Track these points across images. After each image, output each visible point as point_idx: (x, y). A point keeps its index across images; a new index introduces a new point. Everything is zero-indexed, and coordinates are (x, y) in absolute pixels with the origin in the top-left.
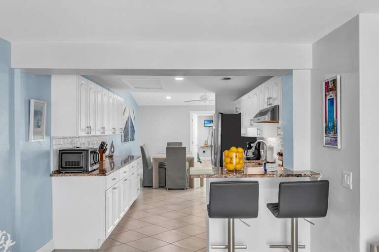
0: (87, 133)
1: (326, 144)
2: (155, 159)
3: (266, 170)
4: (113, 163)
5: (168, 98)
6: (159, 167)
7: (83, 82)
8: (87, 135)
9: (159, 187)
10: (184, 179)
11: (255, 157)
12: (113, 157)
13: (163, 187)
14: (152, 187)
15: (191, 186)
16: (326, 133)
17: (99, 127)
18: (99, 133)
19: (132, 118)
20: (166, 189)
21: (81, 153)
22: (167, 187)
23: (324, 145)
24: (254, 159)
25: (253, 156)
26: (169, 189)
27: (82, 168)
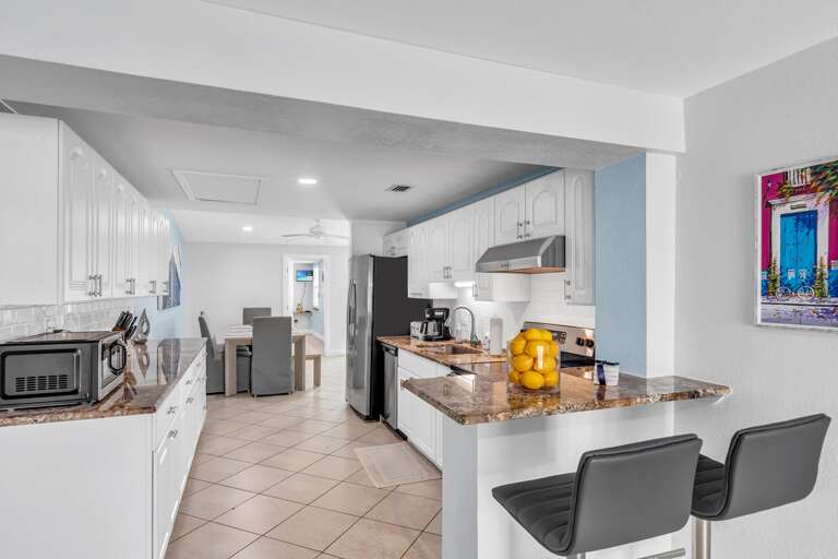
0: (90, 294)
1: (763, 320)
2: (229, 341)
3: (602, 382)
4: (146, 355)
5: (248, 229)
6: (238, 355)
7: (80, 151)
8: (88, 298)
9: (238, 392)
10: (288, 376)
11: (440, 334)
12: (147, 344)
13: (246, 391)
14: (224, 393)
15: (300, 387)
16: (765, 293)
17: (121, 278)
18: (119, 293)
19: (177, 262)
20: (253, 396)
21: (74, 350)
22: (253, 392)
23: (759, 322)
24: (438, 340)
25: (437, 333)
26: (258, 396)
27: (75, 392)
